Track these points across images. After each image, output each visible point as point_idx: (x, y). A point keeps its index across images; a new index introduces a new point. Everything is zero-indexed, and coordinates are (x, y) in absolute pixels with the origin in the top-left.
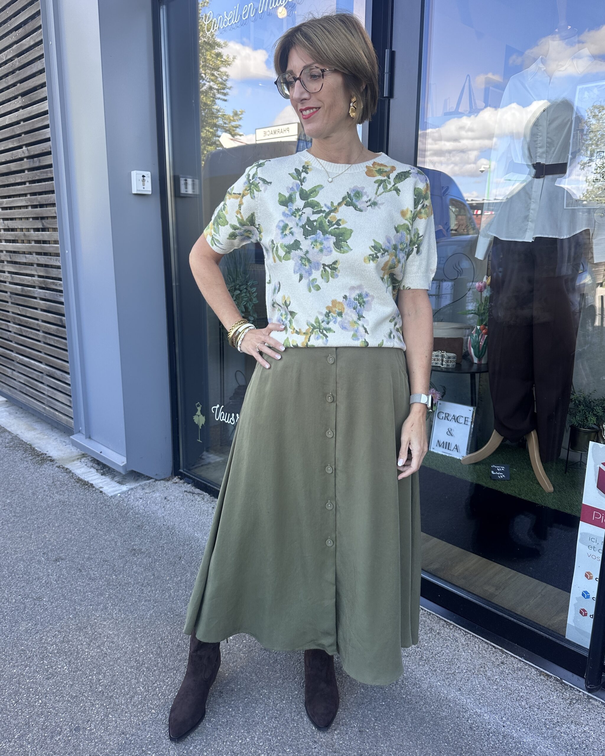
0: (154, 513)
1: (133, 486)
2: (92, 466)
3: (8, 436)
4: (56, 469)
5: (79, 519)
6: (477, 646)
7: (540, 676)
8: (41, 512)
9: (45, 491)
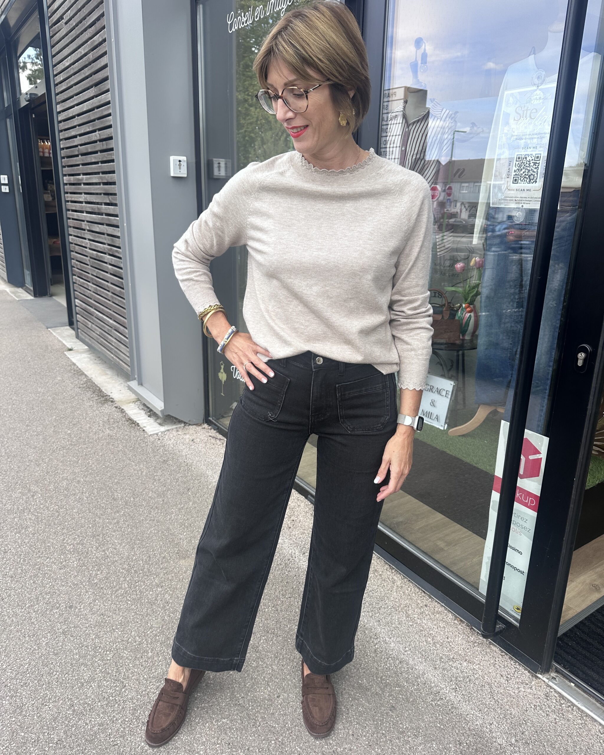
0: (179, 452)
1: (169, 428)
2: (143, 409)
3: (84, 378)
4: (114, 408)
5: (119, 451)
6: (409, 589)
7: (455, 620)
8: (91, 442)
9: (99, 426)
